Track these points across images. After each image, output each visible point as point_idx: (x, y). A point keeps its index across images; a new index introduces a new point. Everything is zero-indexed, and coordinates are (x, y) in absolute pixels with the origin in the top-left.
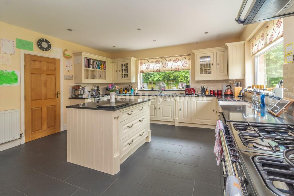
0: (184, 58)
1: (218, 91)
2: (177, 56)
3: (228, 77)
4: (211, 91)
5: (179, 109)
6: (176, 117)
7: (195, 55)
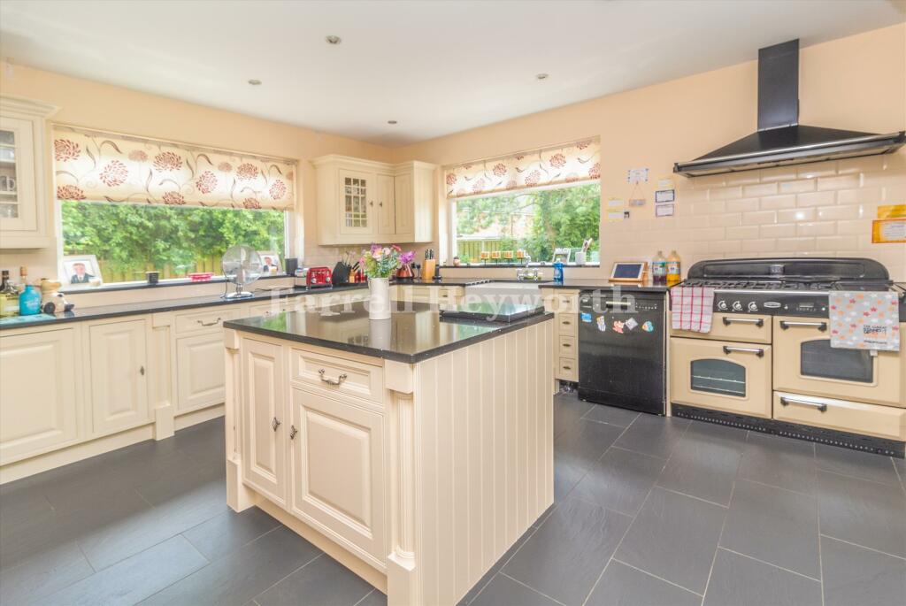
0: (274, 168)
2: (251, 157)
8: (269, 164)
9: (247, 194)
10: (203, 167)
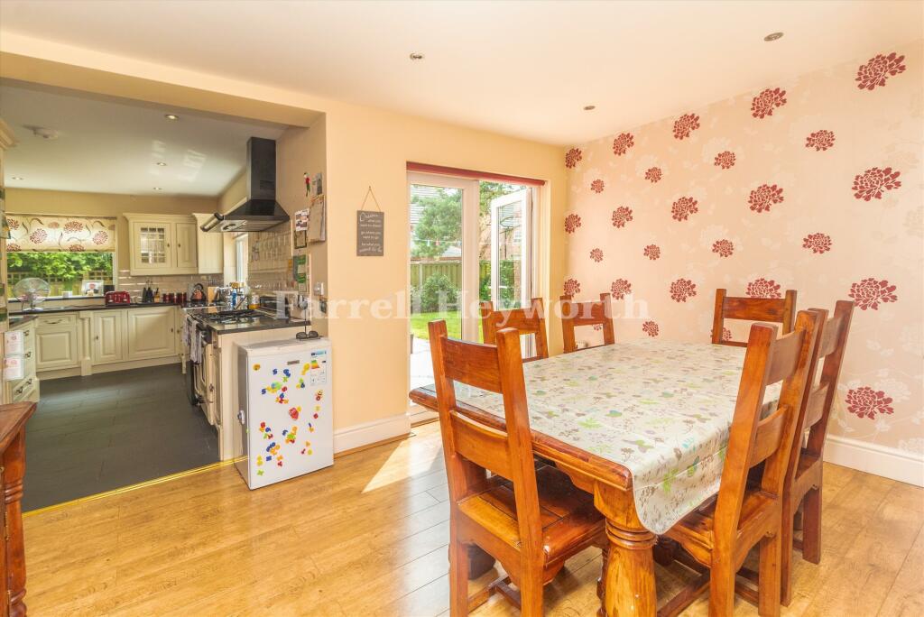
0: (98, 224)
1: (179, 295)
2: (78, 217)
3: (198, 270)
4: (165, 296)
5: (93, 336)
6: (84, 355)
7: (131, 222)
8: (93, 221)
9: (73, 242)
10: (35, 227)
